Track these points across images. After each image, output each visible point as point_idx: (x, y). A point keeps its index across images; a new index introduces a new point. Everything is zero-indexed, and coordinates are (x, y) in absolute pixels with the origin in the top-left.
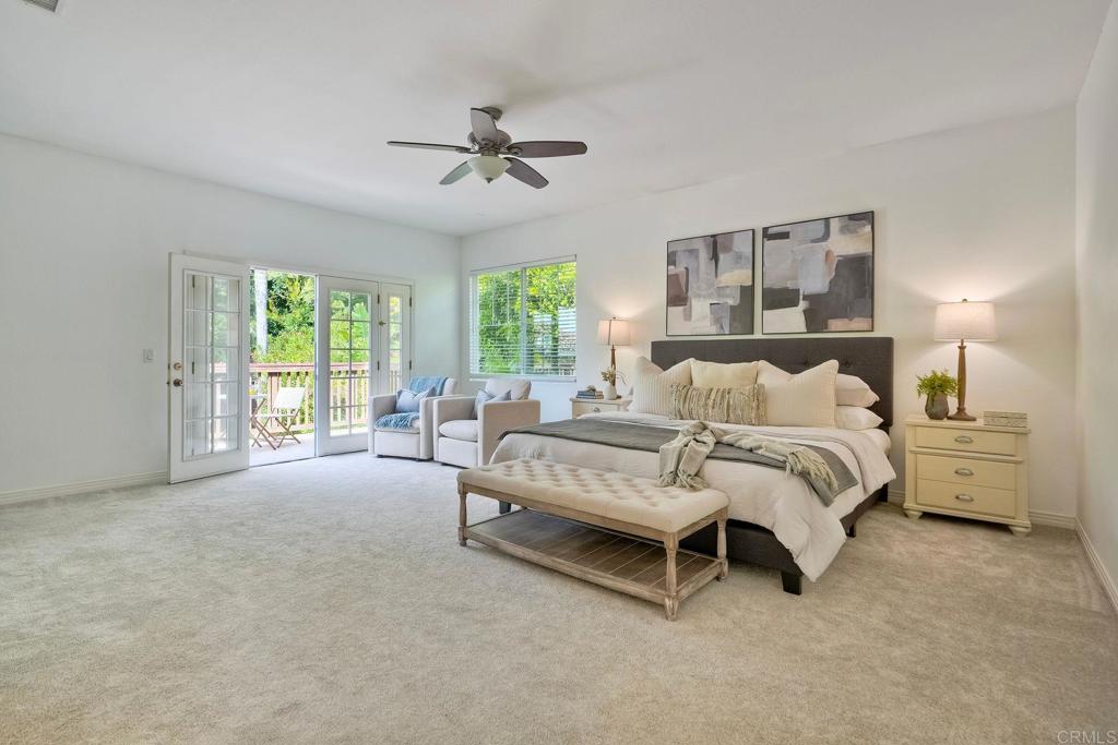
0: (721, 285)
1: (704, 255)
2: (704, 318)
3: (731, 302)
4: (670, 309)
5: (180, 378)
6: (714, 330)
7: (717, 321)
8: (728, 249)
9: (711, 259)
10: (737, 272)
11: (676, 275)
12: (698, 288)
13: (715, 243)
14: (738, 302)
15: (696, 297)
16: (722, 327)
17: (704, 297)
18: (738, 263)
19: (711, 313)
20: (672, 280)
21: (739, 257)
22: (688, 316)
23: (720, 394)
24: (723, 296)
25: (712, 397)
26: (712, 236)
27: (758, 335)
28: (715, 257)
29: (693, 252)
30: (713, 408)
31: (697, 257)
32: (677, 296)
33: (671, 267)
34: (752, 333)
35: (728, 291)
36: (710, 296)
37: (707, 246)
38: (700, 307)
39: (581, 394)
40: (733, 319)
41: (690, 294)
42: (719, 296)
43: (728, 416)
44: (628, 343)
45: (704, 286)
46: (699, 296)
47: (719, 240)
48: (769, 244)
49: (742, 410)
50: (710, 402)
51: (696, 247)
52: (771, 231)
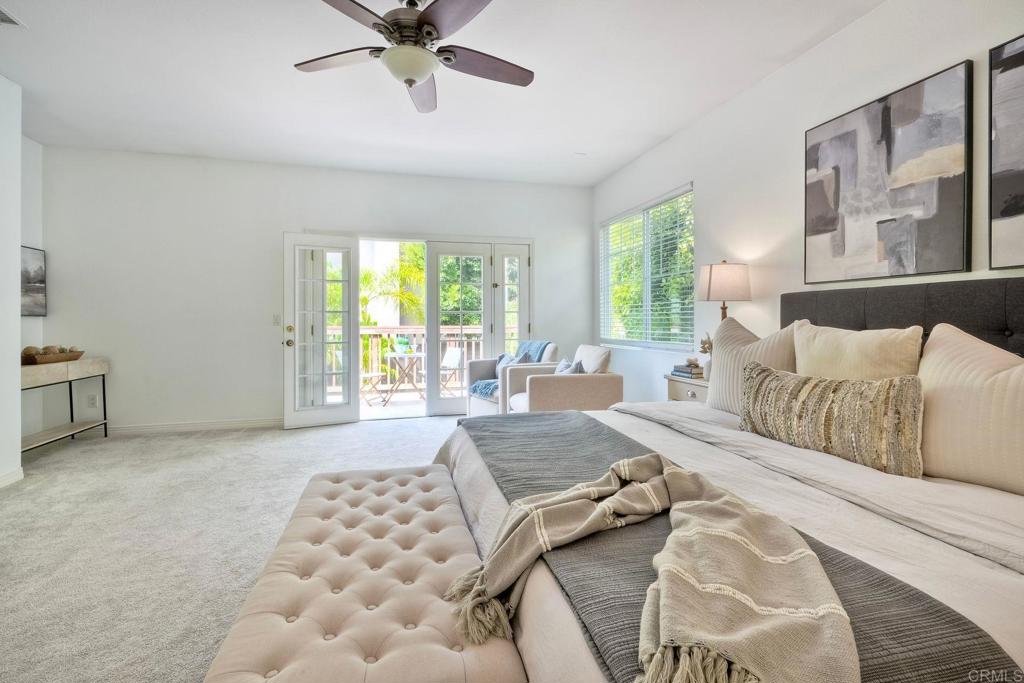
0: (897, 186)
1: (865, 136)
2: (867, 247)
3: (918, 213)
4: (812, 239)
5: (292, 339)
6: (885, 268)
7: (893, 252)
8: (913, 114)
9: (879, 142)
10: (929, 155)
11: (820, 183)
12: (857, 197)
13: (886, 111)
14: (933, 211)
15: (851, 213)
16: (900, 262)
17: (868, 211)
18: (931, 135)
19: (880, 238)
20: (813, 191)
21: (936, 124)
22: (839, 248)
23: (818, 390)
24: (903, 204)
25: (803, 396)
26: (880, 100)
27: (980, 273)
28: (886, 136)
29: (847, 139)
30: (800, 417)
31: (854, 146)
32: (822, 219)
33: (812, 172)
34: (968, 268)
35: (912, 194)
36: (877, 208)
37: (871, 122)
38: (860, 229)
39: (678, 370)
40: (923, 243)
41: (842, 209)
42: (894, 204)
43: (828, 439)
44: (746, 297)
45: (865, 192)
46: (858, 211)
47: (894, 104)
48: (1003, 79)
49: (858, 430)
50: (797, 406)
51: (848, 128)
52: (1008, 52)
